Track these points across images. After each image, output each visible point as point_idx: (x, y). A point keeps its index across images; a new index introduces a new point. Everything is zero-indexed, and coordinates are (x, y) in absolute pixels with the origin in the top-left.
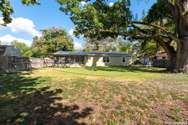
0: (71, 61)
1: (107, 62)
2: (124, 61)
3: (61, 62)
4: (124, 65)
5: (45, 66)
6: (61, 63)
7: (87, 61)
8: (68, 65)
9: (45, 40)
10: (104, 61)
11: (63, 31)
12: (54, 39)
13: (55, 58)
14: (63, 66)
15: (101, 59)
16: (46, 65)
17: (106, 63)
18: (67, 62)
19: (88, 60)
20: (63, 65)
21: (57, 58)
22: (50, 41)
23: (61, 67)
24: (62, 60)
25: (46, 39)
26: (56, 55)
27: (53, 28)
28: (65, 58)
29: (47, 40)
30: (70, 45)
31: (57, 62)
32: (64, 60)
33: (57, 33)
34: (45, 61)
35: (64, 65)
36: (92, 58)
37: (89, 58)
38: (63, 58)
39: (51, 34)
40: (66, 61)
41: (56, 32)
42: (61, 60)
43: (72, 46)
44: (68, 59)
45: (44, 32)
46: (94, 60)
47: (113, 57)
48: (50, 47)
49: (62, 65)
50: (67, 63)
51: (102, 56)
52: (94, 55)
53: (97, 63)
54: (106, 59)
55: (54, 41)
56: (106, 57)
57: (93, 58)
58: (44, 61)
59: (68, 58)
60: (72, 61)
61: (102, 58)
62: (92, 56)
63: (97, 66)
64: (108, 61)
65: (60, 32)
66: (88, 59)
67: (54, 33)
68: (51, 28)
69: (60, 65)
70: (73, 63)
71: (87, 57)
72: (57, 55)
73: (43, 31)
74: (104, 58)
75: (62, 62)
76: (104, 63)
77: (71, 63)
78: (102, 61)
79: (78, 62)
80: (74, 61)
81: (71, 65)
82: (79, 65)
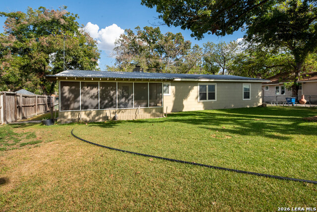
0: (120, 98)
1: (209, 99)
2: (247, 95)
3: (87, 104)
4: (248, 107)
5: (19, 117)
6: (85, 107)
8: (109, 112)
9: (14, 39)
10: (203, 96)
11: (72, 19)
12: (45, 40)
13: (66, 88)
14: (95, 116)
15: (195, 91)
16: (23, 115)
17: (207, 100)
18: (106, 101)
20: (94, 112)
21: (71, 91)
22: (32, 43)
23: (85, 122)
24: (91, 97)
25: (18, 38)
26: (69, 78)
27: (42, 10)
28: (102, 90)
29: (22, 41)
30: (90, 56)
31: (72, 106)
32: (97, 97)
33: (55, 22)
34: (21, 100)
35: (98, 114)
36: (172, 89)
37: (165, 88)
38: (95, 91)
39: (35, 26)
40: (103, 99)
41: (49, 19)
42: (87, 98)
43: (93, 60)
44: (112, 92)
45: (13, 19)
47: (223, 84)
48: (33, 61)
49: (88, 115)
50: (106, 107)
51: (196, 83)
52: (179, 80)
53: (185, 102)
54: (207, 92)
55: (45, 44)
56: (207, 84)
58: (17, 102)
59: (112, 90)
60: (123, 100)
61: (198, 87)
62: (173, 83)
63: (184, 110)
64: (212, 96)
65: (62, 21)
67: (43, 23)
68: (35, 9)
69: (83, 115)
70: (126, 105)
72: (73, 78)
73: (9, 15)
74: (203, 88)
75: (89, 101)
76: (201, 103)
77: (121, 106)
78: (199, 98)
79: (143, 102)
80: (130, 97)
81: (119, 112)
82: (145, 111)
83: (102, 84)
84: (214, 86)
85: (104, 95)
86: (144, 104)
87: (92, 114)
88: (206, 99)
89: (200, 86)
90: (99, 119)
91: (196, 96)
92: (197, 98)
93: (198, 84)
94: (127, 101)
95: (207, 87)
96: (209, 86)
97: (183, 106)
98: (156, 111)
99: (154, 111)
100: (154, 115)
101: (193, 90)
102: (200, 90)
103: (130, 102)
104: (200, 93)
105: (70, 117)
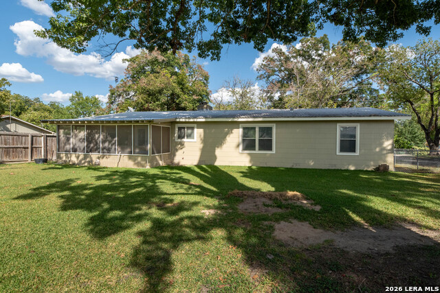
0: (104, 142)
1: (260, 149)
3: (76, 147)
6: (75, 150)
7: (182, 144)
8: (94, 156)
10: (248, 145)
14: (82, 159)
15: (235, 136)
17: (257, 151)
19: (185, 140)
21: (64, 134)
24: (80, 140)
28: (88, 134)
31: (66, 148)
32: (84, 140)
35: (85, 157)
36: (199, 133)
37: (190, 131)
38: (82, 134)
40: (89, 142)
42: (76, 141)
44: (97, 136)
46: (205, 141)
47: (289, 125)
49: (77, 158)
50: (91, 151)
51: (237, 124)
53: (218, 152)
54: (257, 138)
56: (257, 126)
57: (201, 131)
59: (97, 133)
60: (106, 144)
61: (241, 130)
62: (200, 125)
63: (216, 164)
64: (266, 145)
66: (184, 137)
69: (73, 158)
70: (109, 150)
71: (180, 129)
74: (248, 131)
75: (78, 145)
76: (245, 155)
77: (105, 150)
78: (241, 147)
79: (127, 148)
80: (113, 142)
81: (103, 158)
82: (130, 158)
83: (89, 127)
84: (270, 129)
85: (90, 139)
86: (129, 150)
87: (81, 158)
88: (255, 150)
89: (244, 128)
90: (84, 163)
91: (235, 144)
92: (238, 146)
93: (241, 125)
94: (110, 146)
95: (257, 130)
96: (260, 128)
97: (215, 158)
98: (142, 160)
99: (139, 159)
100: (138, 164)
101: (231, 135)
102: (245, 135)
103: (114, 147)
104: (243, 140)
105: (64, 159)
